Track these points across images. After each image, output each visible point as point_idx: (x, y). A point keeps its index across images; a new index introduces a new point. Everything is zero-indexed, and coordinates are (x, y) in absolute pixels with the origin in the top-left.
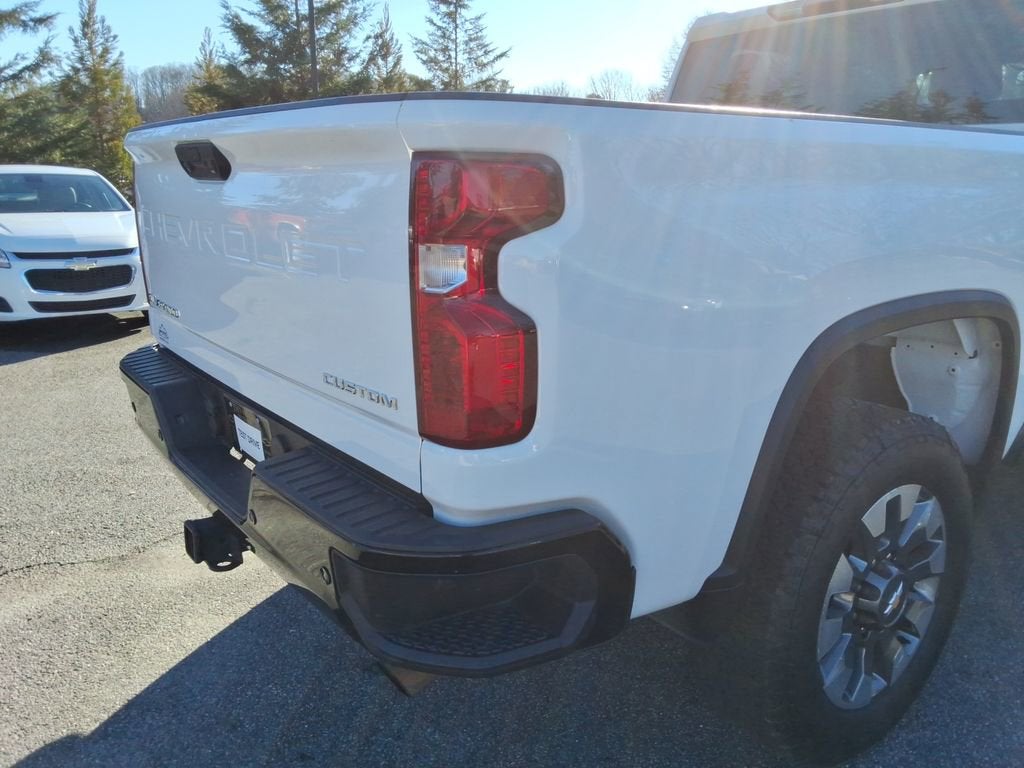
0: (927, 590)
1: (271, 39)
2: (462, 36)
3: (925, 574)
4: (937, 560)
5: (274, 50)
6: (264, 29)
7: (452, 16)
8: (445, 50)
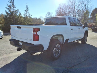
0: (60, 51)
1: (10, 13)
2: (28, 14)
3: (60, 50)
4: (60, 49)
5: (10, 14)
6: (9, 13)
7: (27, 12)
8: (26, 15)
